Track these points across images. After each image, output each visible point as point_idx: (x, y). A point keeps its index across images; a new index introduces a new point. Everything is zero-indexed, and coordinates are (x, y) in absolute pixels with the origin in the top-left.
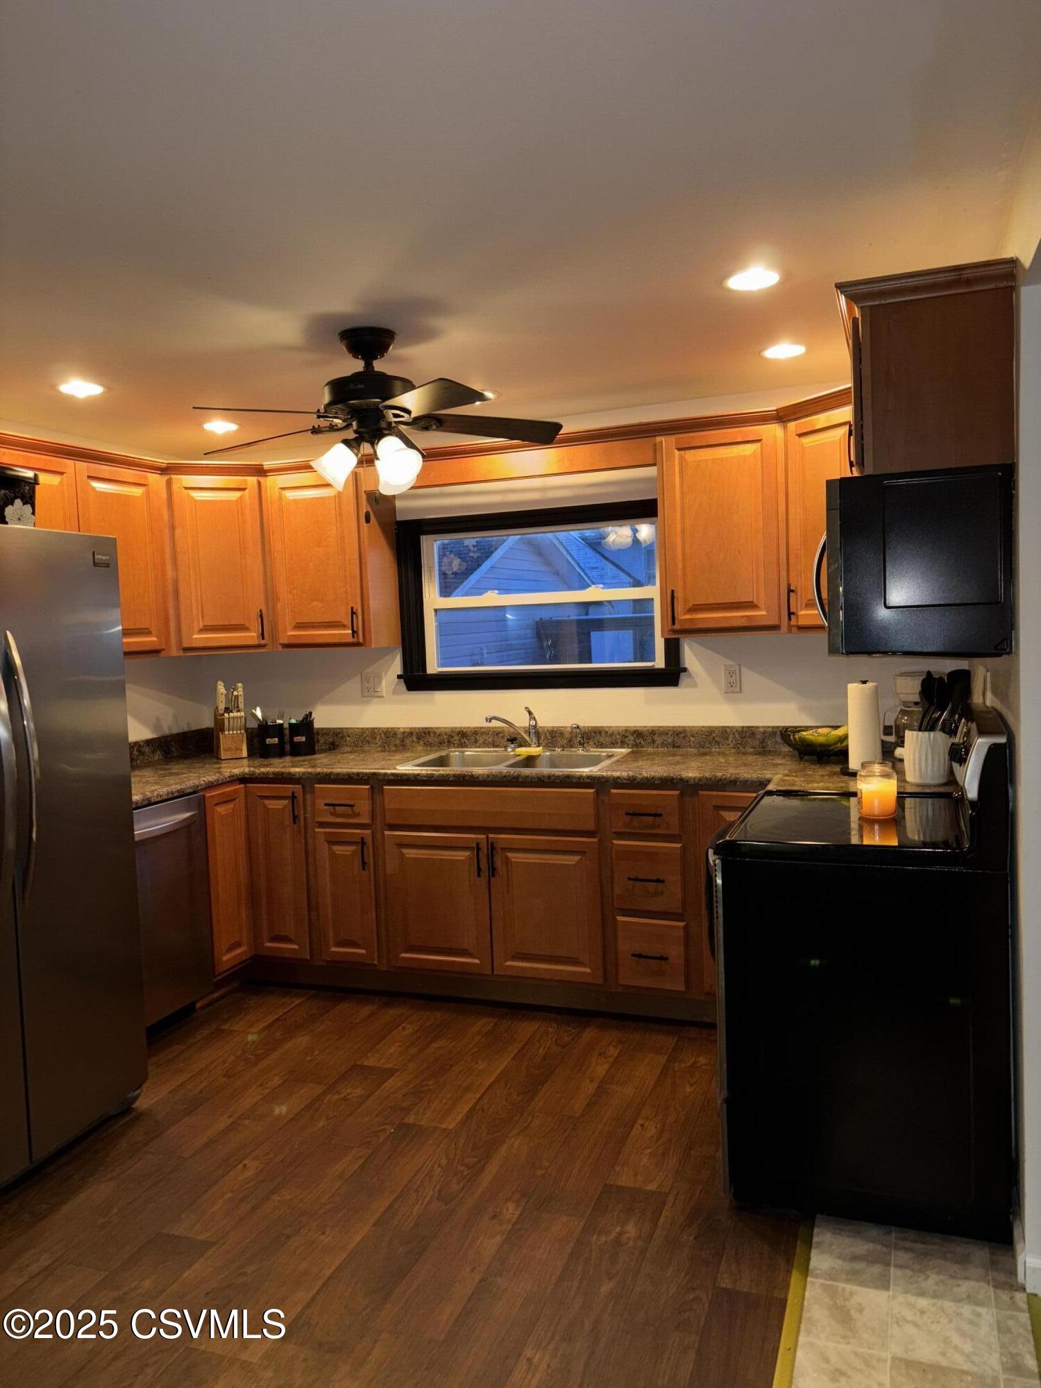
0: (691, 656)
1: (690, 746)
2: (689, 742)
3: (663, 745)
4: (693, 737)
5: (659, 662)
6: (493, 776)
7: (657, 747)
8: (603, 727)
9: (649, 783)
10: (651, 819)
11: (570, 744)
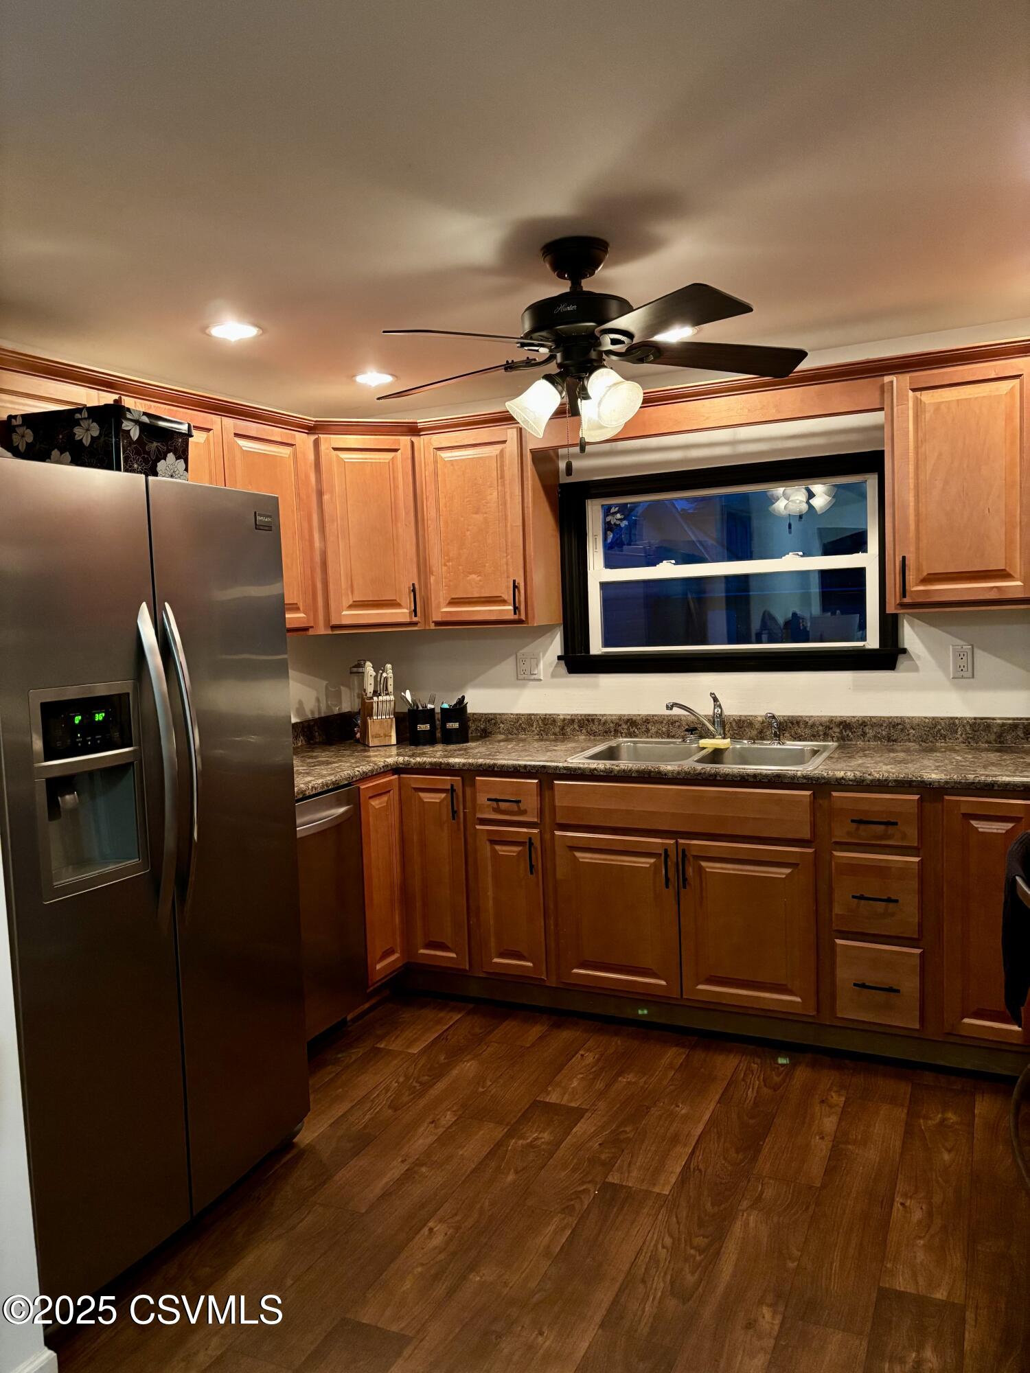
0: (910, 636)
1: (909, 740)
2: (909, 735)
3: (876, 738)
4: (914, 729)
5: (873, 641)
6: (686, 772)
7: (869, 741)
8: (801, 717)
9: (881, 785)
10: (882, 827)
11: (761, 736)
